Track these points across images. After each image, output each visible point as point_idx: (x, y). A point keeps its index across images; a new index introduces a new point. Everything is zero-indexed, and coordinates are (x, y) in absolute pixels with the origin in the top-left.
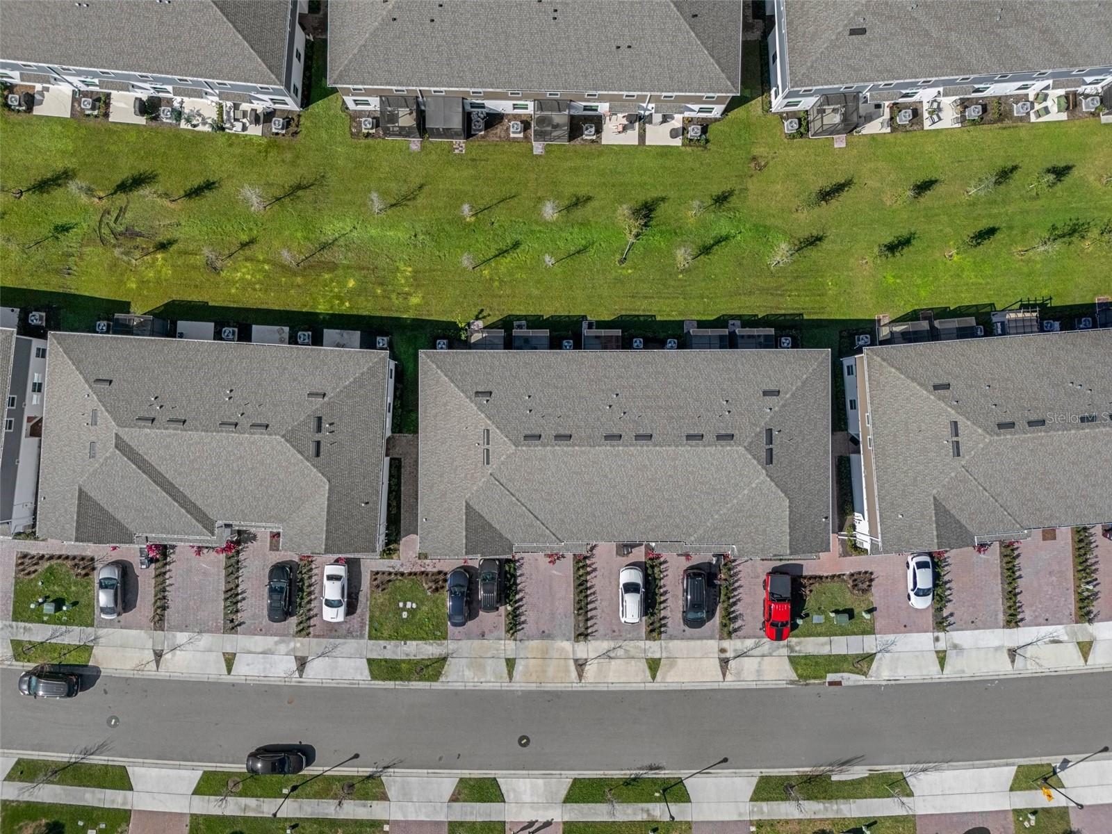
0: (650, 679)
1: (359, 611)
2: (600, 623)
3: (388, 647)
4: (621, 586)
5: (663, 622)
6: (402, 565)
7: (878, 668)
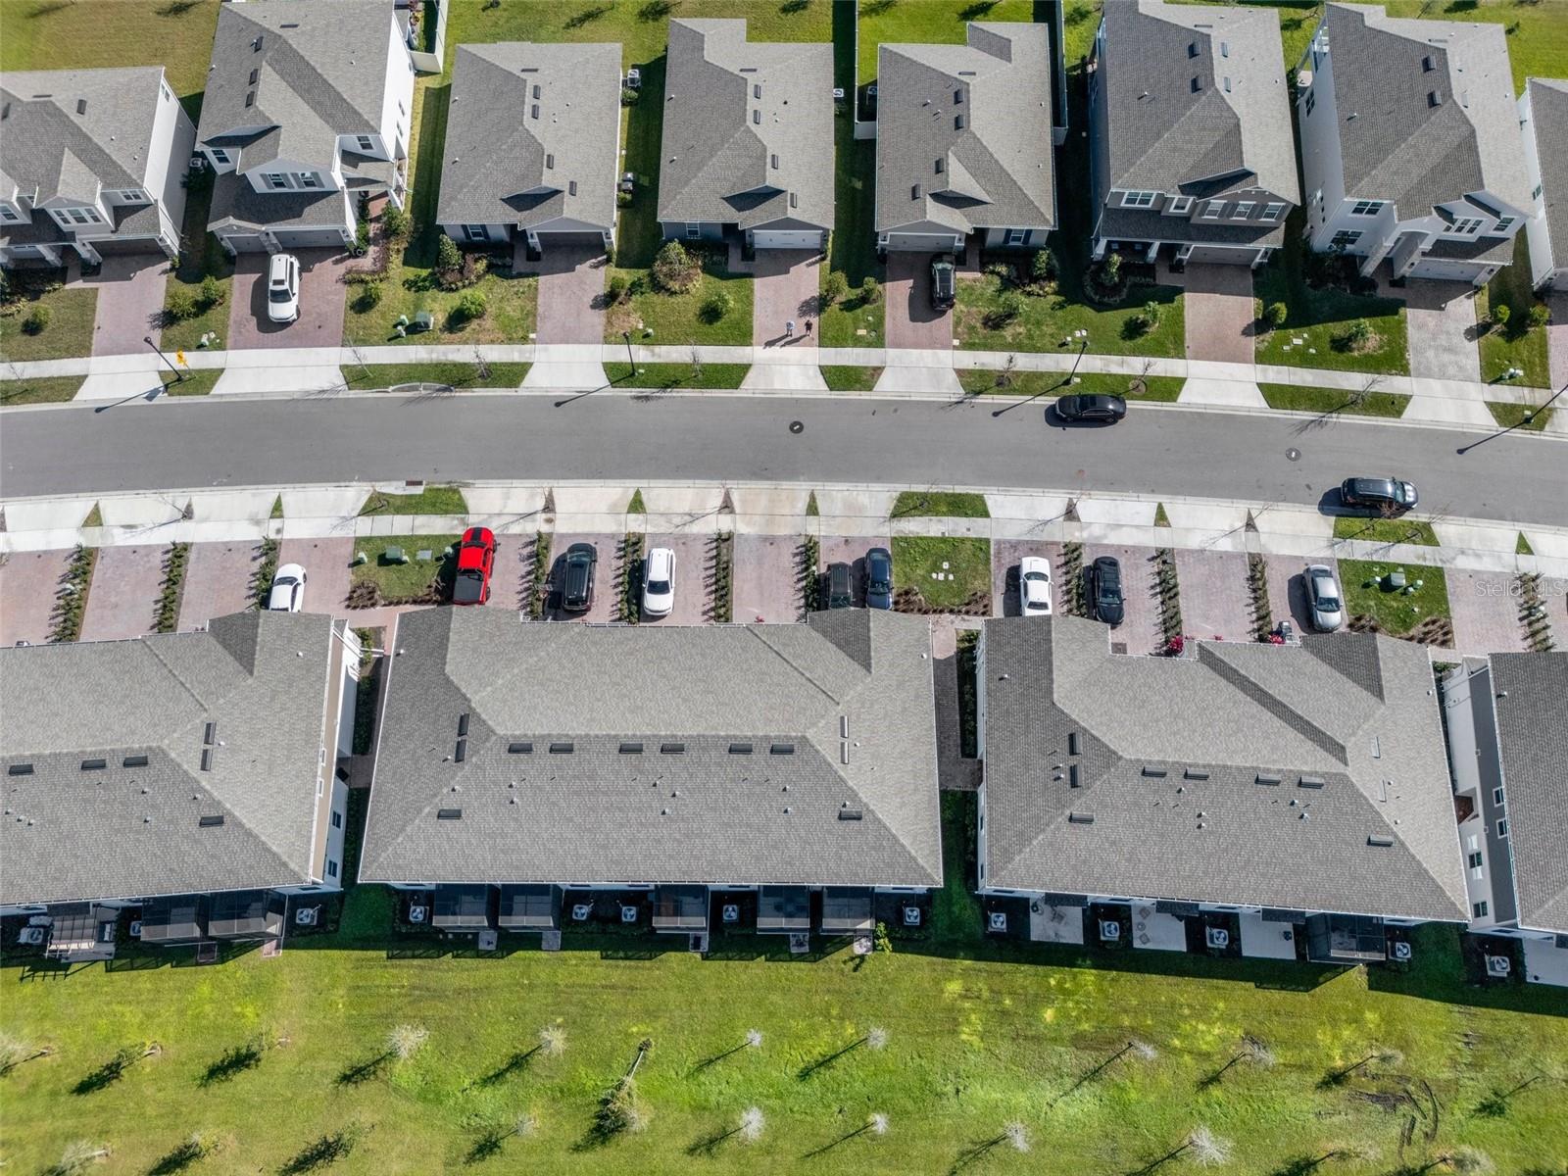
0: (642, 492)
1: (1004, 571)
2: (701, 554)
3: (965, 530)
4: (672, 591)
5: (622, 553)
6: (952, 622)
7: (358, 500)
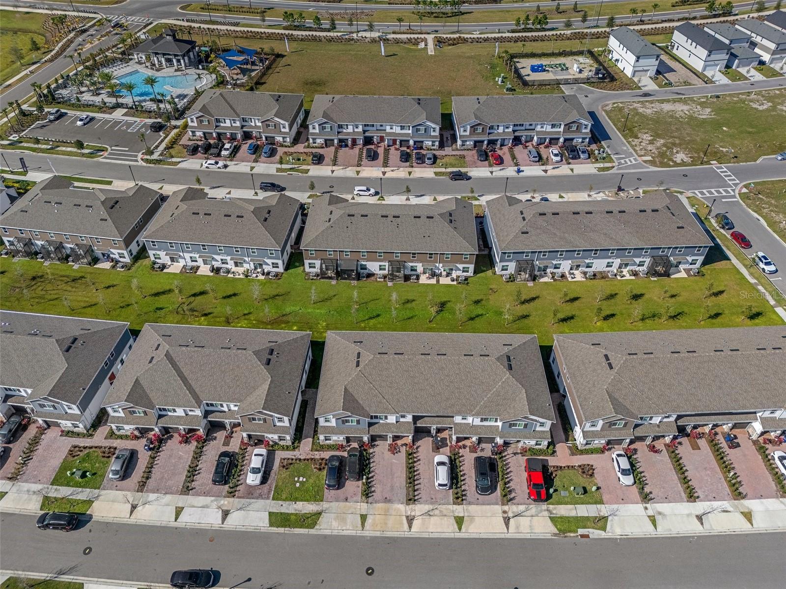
0: (457, 530)
1: (269, 482)
2: (423, 493)
3: (284, 505)
4: (435, 464)
5: (464, 493)
6: (300, 455)
7: (612, 526)
